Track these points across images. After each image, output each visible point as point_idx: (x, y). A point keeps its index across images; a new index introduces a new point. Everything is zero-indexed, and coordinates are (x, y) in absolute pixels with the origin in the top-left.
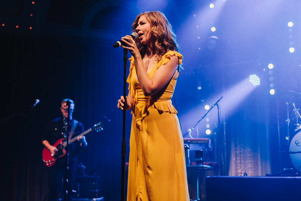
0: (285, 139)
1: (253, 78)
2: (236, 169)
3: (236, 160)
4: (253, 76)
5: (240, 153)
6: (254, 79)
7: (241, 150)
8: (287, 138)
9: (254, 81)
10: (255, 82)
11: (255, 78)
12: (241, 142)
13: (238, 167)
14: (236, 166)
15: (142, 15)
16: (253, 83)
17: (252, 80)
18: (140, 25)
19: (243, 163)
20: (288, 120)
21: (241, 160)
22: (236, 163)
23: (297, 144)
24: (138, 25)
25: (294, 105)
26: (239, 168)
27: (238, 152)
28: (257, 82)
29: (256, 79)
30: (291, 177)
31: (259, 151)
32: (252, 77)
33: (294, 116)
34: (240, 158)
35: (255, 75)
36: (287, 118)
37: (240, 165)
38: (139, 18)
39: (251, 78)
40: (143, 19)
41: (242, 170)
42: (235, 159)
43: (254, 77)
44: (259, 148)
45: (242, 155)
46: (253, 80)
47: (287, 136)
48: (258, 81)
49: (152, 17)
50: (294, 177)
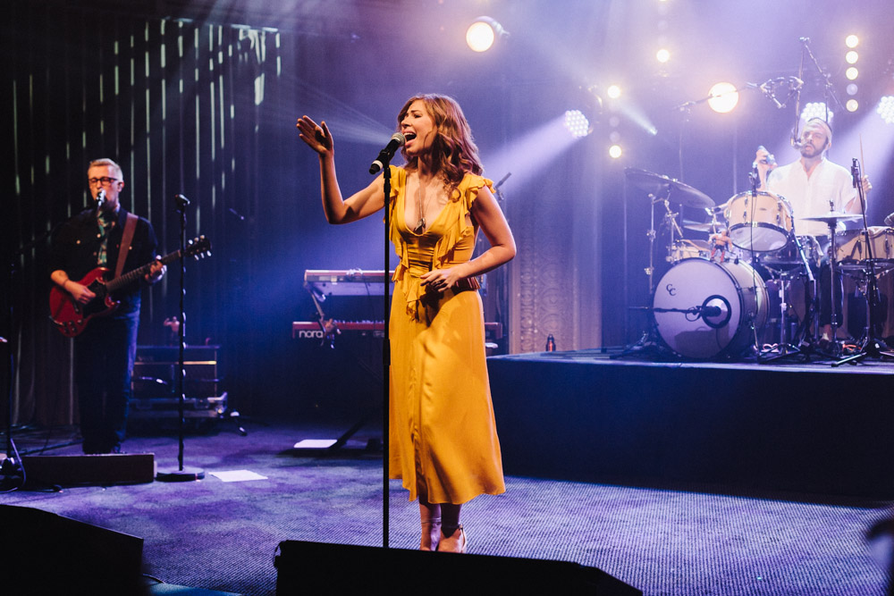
0: (645, 272)
1: (574, 118)
2: (523, 318)
3: (522, 296)
4: (574, 112)
5: (533, 281)
6: (575, 121)
7: (534, 274)
8: (648, 271)
9: (574, 126)
10: (577, 128)
11: (578, 118)
12: (536, 254)
13: (527, 314)
14: (522, 310)
15: (418, 99)
16: (572, 129)
17: (570, 122)
18: (410, 116)
19: (538, 304)
20: (652, 232)
21: (534, 297)
22: (522, 305)
23: (670, 291)
24: (407, 115)
25: (667, 203)
26: (529, 314)
27: (527, 278)
28: (581, 127)
29: (579, 121)
30: (657, 364)
31: (575, 276)
32: (571, 117)
33: (666, 225)
34: (533, 291)
35: (579, 113)
36: (650, 229)
37: (531, 307)
38: (410, 103)
39: (569, 119)
40: (418, 106)
41: (534, 320)
42: (519, 295)
43: (576, 116)
44: (576, 270)
45: (535, 285)
46: (573, 123)
47: (649, 266)
48: (583, 125)
49: (438, 109)
50: (664, 364)
